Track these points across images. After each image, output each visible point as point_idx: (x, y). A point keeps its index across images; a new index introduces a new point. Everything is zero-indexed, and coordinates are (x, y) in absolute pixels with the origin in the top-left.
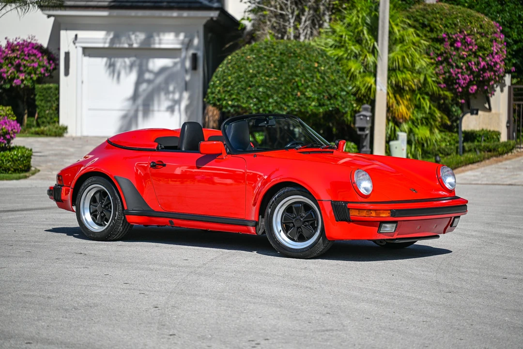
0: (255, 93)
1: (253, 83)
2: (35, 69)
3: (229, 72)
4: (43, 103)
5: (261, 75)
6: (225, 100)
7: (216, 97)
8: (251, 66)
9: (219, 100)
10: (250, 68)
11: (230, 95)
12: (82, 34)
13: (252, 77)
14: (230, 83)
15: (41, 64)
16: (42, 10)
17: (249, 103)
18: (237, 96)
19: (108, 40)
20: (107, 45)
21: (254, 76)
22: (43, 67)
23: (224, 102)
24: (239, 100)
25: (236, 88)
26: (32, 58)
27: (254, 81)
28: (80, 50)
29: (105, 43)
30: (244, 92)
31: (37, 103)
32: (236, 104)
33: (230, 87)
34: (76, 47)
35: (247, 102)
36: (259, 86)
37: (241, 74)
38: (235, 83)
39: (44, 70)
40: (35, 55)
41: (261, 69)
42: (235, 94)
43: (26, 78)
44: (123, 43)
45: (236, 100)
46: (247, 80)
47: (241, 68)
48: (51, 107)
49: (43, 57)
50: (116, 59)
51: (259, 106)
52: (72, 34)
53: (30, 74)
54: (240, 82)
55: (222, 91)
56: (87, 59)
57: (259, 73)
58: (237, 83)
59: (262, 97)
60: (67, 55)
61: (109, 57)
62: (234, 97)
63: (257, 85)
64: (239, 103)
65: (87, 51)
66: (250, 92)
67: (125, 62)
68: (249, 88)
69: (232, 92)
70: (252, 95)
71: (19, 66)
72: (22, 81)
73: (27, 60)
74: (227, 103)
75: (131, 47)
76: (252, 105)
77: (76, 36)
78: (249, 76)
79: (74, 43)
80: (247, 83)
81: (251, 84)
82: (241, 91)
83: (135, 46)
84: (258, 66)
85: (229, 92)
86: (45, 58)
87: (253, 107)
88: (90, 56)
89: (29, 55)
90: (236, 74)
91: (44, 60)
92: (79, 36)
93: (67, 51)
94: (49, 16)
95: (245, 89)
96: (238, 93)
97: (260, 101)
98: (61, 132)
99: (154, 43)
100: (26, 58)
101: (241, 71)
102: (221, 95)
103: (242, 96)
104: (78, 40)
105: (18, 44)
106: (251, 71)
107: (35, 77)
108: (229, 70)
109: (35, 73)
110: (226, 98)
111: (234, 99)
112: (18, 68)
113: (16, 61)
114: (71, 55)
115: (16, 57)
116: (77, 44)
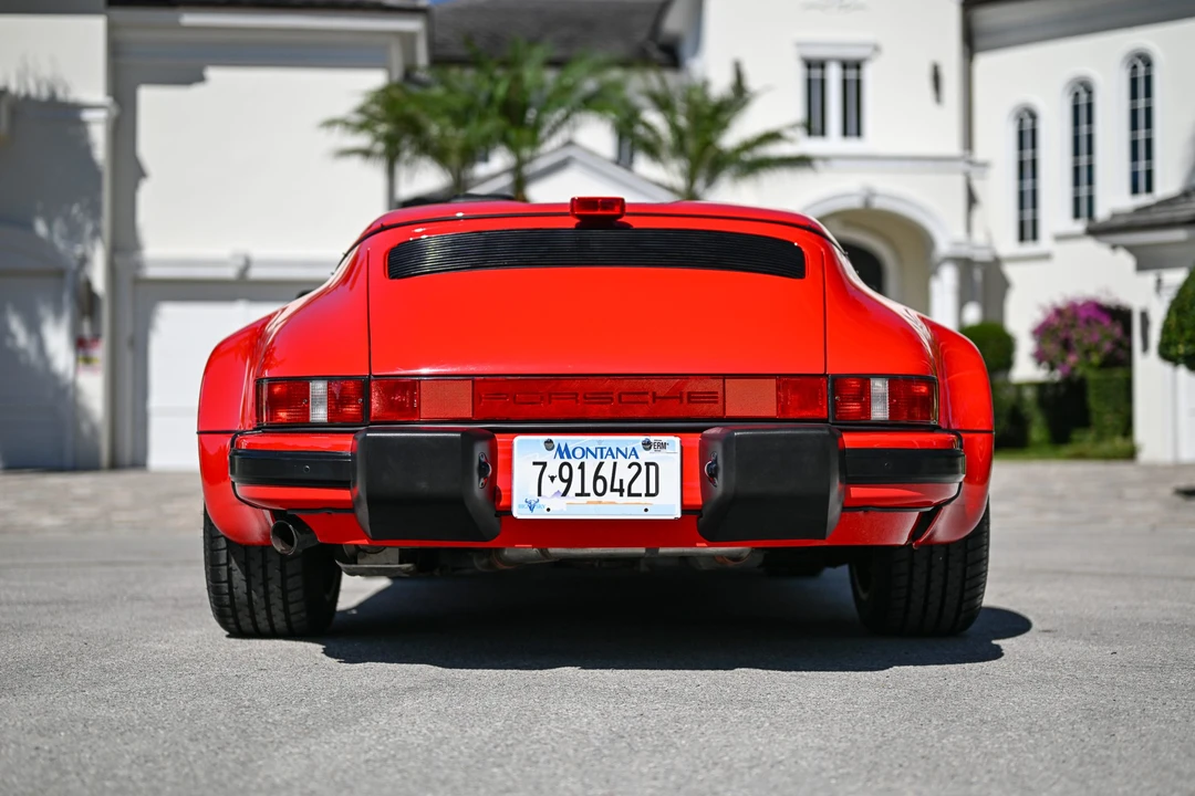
4: (1101, 405)
12: (1171, 276)
15: (1109, 335)
22: (1112, 339)
26: (1094, 327)
34: (1161, 298)
40: (1097, 321)
43: (1080, 363)
48: (1116, 411)
52: (1151, 276)
53: (1088, 352)
60: (1145, 317)
72: (1074, 368)
77: (1159, 282)
79: (1157, 292)
91: (1117, 331)
92: (1163, 280)
93: (1143, 307)
98: (1130, 454)
104: (1163, 286)
105: (1073, 306)
107: (1095, 359)
109: (1097, 353)
112: (1067, 345)
113: (1062, 335)
114: (1152, 317)
115: (1065, 327)
116: (1163, 292)
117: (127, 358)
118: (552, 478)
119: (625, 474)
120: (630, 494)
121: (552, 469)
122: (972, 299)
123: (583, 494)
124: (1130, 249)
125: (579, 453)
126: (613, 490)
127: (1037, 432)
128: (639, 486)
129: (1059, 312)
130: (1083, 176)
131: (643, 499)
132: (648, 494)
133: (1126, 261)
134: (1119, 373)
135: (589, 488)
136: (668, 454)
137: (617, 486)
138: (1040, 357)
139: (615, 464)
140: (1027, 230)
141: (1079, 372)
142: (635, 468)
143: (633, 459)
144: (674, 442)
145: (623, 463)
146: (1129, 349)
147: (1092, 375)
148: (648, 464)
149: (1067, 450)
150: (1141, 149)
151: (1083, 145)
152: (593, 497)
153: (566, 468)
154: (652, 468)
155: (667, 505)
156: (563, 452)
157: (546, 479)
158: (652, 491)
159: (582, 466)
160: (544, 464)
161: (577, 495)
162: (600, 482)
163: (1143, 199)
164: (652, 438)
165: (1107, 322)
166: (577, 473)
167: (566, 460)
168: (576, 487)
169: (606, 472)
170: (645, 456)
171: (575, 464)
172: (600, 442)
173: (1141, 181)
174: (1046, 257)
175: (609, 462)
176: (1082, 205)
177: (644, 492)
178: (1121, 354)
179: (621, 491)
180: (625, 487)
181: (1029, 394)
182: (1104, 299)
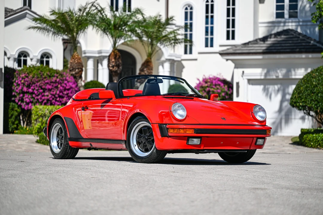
0: (315, 97)
1: (315, 91)
2: (219, 94)
3: (302, 84)
5: (320, 85)
6: (298, 102)
7: (294, 101)
8: (315, 80)
9: (295, 103)
10: (314, 81)
11: (301, 100)
12: (247, 71)
13: (314, 87)
14: (301, 91)
15: (223, 90)
16: (222, 56)
17: (312, 103)
18: (305, 99)
19: (263, 74)
20: (263, 77)
21: (316, 86)
22: (224, 92)
23: (298, 104)
24: (306, 102)
25: (304, 95)
26: (218, 87)
27: (316, 89)
28: (246, 81)
29: (261, 76)
30: (309, 97)
32: (304, 104)
33: (301, 94)
34: (244, 79)
35: (310, 103)
36: (318, 93)
37: (308, 85)
38: (304, 91)
39: (225, 94)
40: (219, 85)
41: (321, 82)
42: (304, 98)
44: (273, 76)
45: (304, 102)
46: (311, 89)
47: (309, 81)
49: (224, 86)
50: (269, 86)
51: (318, 106)
52: (240, 70)
54: (307, 90)
55: (297, 97)
56: (251, 87)
57: (319, 84)
58: (306, 91)
59: (320, 100)
60: (238, 84)
61: (265, 85)
62: (303, 100)
63: (317, 92)
64: (306, 104)
65: (251, 82)
66: (312, 97)
67: (275, 88)
68: (312, 94)
69: (302, 97)
70: (313, 99)
71: (209, 91)
73: (214, 88)
74: (299, 104)
75: (277, 78)
76: (313, 105)
77: (243, 72)
78: (312, 86)
79: (242, 76)
80: (311, 91)
81: (313, 91)
82: (307, 96)
83: (281, 77)
84: (319, 80)
85: (300, 97)
86: (226, 86)
87: (314, 106)
88: (252, 84)
89: (215, 85)
90: (305, 86)
91: (225, 88)
92: (245, 72)
93: (237, 81)
94: (227, 60)
95: (310, 95)
96: (306, 98)
97: (319, 102)
99: (291, 75)
100: (214, 87)
101: (308, 84)
102: (296, 100)
103: (308, 99)
104: (245, 74)
105: (210, 79)
106: (314, 83)
108: (302, 83)
110: (299, 101)
111: (303, 102)
113: (208, 89)
114: (240, 84)
115: (208, 87)
116: (244, 77)
124: (232, 60)
129: (205, 81)
130: (209, 31)
133: (231, 65)
140: (188, 50)
150: (231, 23)
151: (209, 19)
163: (231, 42)
165: (222, 85)
173: (231, 35)
174: (196, 60)
176: (209, 43)
182: (221, 77)
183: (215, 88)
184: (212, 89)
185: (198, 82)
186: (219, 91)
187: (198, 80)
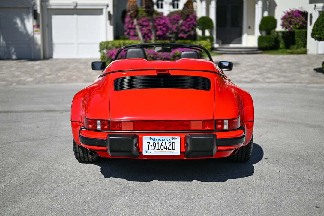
2: (298, 23)
4: (298, 39)
12: (318, 5)
22: (302, 21)
26: (298, 18)
28: (318, 13)
31: (296, 39)
40: (299, 16)
43: (294, 27)
48: (302, 41)
53: (295, 25)
60: (311, 15)
72: (292, 29)
73: (294, 19)
77: (315, 6)
89: (296, 16)
91: (304, 19)
93: (311, 13)
98: (305, 52)
104: (316, 7)
105: (293, 11)
107: (298, 26)
109: (298, 25)
112: (290, 23)
113: (289, 19)
114: (313, 15)
115: (290, 18)
116: (316, 10)
117: (47, 29)
118: (151, 146)
119: (168, 145)
120: (169, 149)
121: (151, 144)
122: (266, 10)
123: (158, 149)
125: (157, 140)
126: (165, 148)
127: (282, 45)
128: (171, 148)
129: (289, 14)
131: (172, 150)
132: (173, 149)
134: (304, 30)
135: (160, 148)
136: (177, 141)
137: (166, 147)
138: (283, 25)
139: (165, 142)
141: (293, 29)
142: (170, 143)
143: (170, 141)
144: (179, 138)
145: (167, 142)
146: (307, 24)
147: (296, 31)
148: (173, 143)
149: (289, 51)
152: (161, 150)
153: (154, 143)
154: (174, 143)
155: (177, 152)
156: (154, 140)
157: (150, 146)
158: (174, 149)
159: (158, 143)
160: (150, 143)
161: (157, 149)
162: (162, 147)
164: (174, 137)
165: (301, 16)
166: (157, 145)
167: (154, 142)
168: (157, 148)
169: (163, 144)
170: (172, 141)
171: (156, 142)
172: (162, 138)
175: (164, 142)
177: (172, 149)
178: (304, 25)
179: (167, 149)
180: (168, 148)
181: (280, 34)
182: (301, 10)
183: (296, 18)
184: (294, 20)
185: (284, 14)
186: (298, 21)
187: (285, 13)
